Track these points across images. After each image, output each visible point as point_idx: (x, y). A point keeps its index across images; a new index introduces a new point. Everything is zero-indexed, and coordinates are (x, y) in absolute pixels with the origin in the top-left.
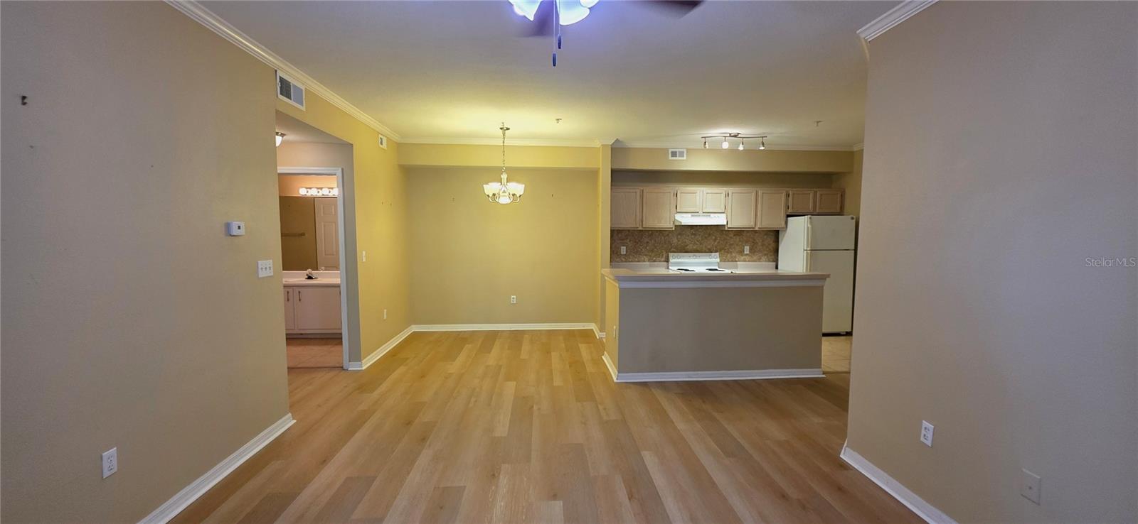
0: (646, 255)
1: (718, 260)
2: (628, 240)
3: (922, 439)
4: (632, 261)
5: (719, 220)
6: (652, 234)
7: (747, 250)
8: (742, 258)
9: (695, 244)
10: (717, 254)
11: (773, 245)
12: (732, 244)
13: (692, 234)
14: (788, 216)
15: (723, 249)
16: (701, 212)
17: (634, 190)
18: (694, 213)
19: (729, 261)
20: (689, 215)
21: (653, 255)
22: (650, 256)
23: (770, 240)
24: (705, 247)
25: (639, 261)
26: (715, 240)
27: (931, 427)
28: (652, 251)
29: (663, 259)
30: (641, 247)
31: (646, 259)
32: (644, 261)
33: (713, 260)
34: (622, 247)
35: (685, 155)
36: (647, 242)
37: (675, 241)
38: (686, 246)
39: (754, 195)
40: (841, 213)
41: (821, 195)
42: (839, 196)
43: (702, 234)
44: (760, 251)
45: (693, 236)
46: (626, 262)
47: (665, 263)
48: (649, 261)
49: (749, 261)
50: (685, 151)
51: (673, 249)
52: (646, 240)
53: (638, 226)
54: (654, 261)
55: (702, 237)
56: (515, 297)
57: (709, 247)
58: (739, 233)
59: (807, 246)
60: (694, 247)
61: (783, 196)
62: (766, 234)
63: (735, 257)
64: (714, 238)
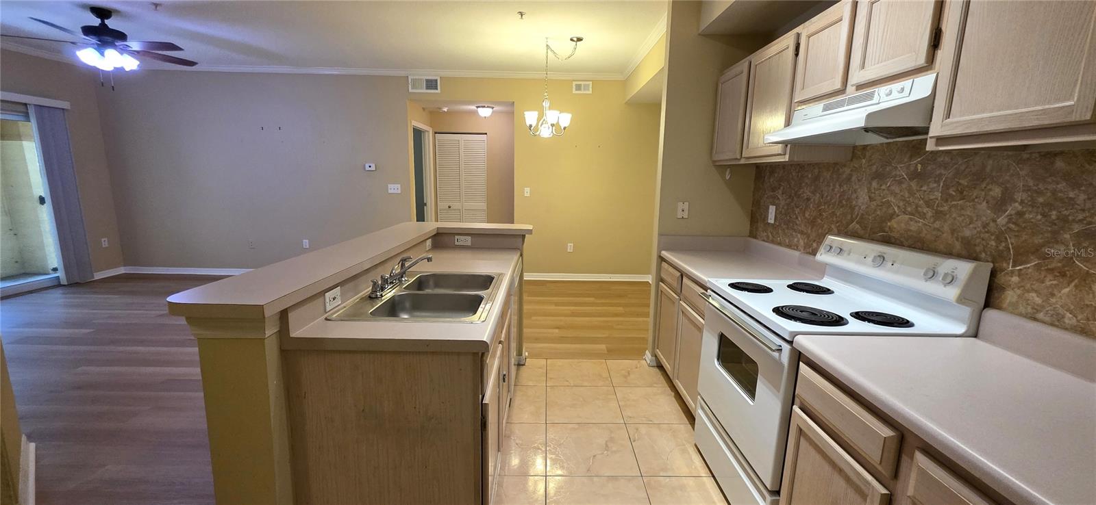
0: (802, 233)
2: (781, 190)
4: (780, 244)
6: (816, 178)
9: (917, 213)
13: (915, 175)
15: (1036, 251)
19: (1057, 322)
24: (953, 231)
26: (999, 205)
28: (813, 223)
30: (797, 211)
32: (797, 249)
33: (935, 288)
34: (771, 207)
36: (808, 199)
38: (890, 220)
45: (914, 184)
46: (773, 241)
51: (854, 226)
55: (947, 187)
57: (967, 233)
60: (914, 227)
64: (997, 191)
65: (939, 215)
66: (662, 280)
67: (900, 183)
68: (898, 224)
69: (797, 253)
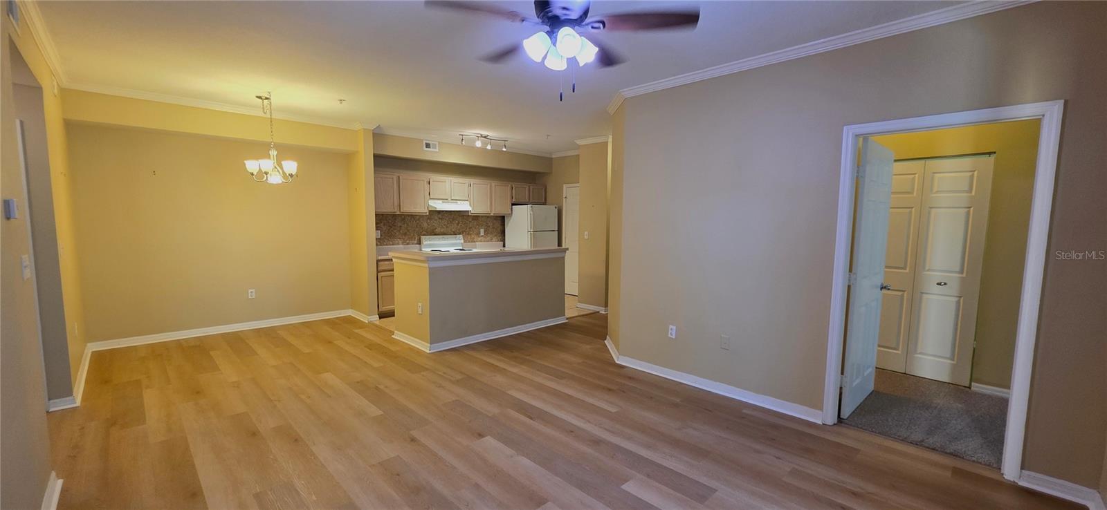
0: (400, 239)
1: (462, 241)
2: (382, 224)
3: (670, 335)
4: (386, 245)
5: (464, 206)
6: (404, 219)
7: (482, 231)
8: (479, 239)
9: (443, 227)
10: (461, 236)
11: (500, 228)
12: (471, 228)
13: (439, 218)
14: (513, 204)
15: (465, 231)
16: (449, 199)
17: (391, 177)
18: (445, 200)
19: (470, 242)
20: (441, 201)
21: (406, 238)
22: (404, 239)
23: (498, 224)
24: (451, 230)
25: (393, 245)
26: (458, 224)
27: (674, 328)
28: (405, 234)
29: (416, 242)
30: (395, 231)
31: (400, 242)
32: (398, 244)
33: (459, 241)
34: (377, 231)
35: (437, 148)
36: (401, 227)
37: (425, 225)
39: (489, 186)
40: (545, 204)
41: (533, 189)
42: (543, 190)
43: (447, 219)
44: (492, 233)
45: (441, 220)
46: (381, 245)
47: (417, 245)
48: (403, 244)
49: (484, 241)
50: (437, 143)
51: (424, 233)
52: (399, 224)
53: (396, 210)
54: (408, 244)
55: (448, 221)
56: (254, 290)
58: (476, 217)
59: (531, 228)
60: (442, 231)
61: (509, 188)
62: (495, 219)
63: (474, 238)
65: (447, 227)
66: (380, 272)
67: (436, 220)
68: (438, 230)
69: (401, 246)
